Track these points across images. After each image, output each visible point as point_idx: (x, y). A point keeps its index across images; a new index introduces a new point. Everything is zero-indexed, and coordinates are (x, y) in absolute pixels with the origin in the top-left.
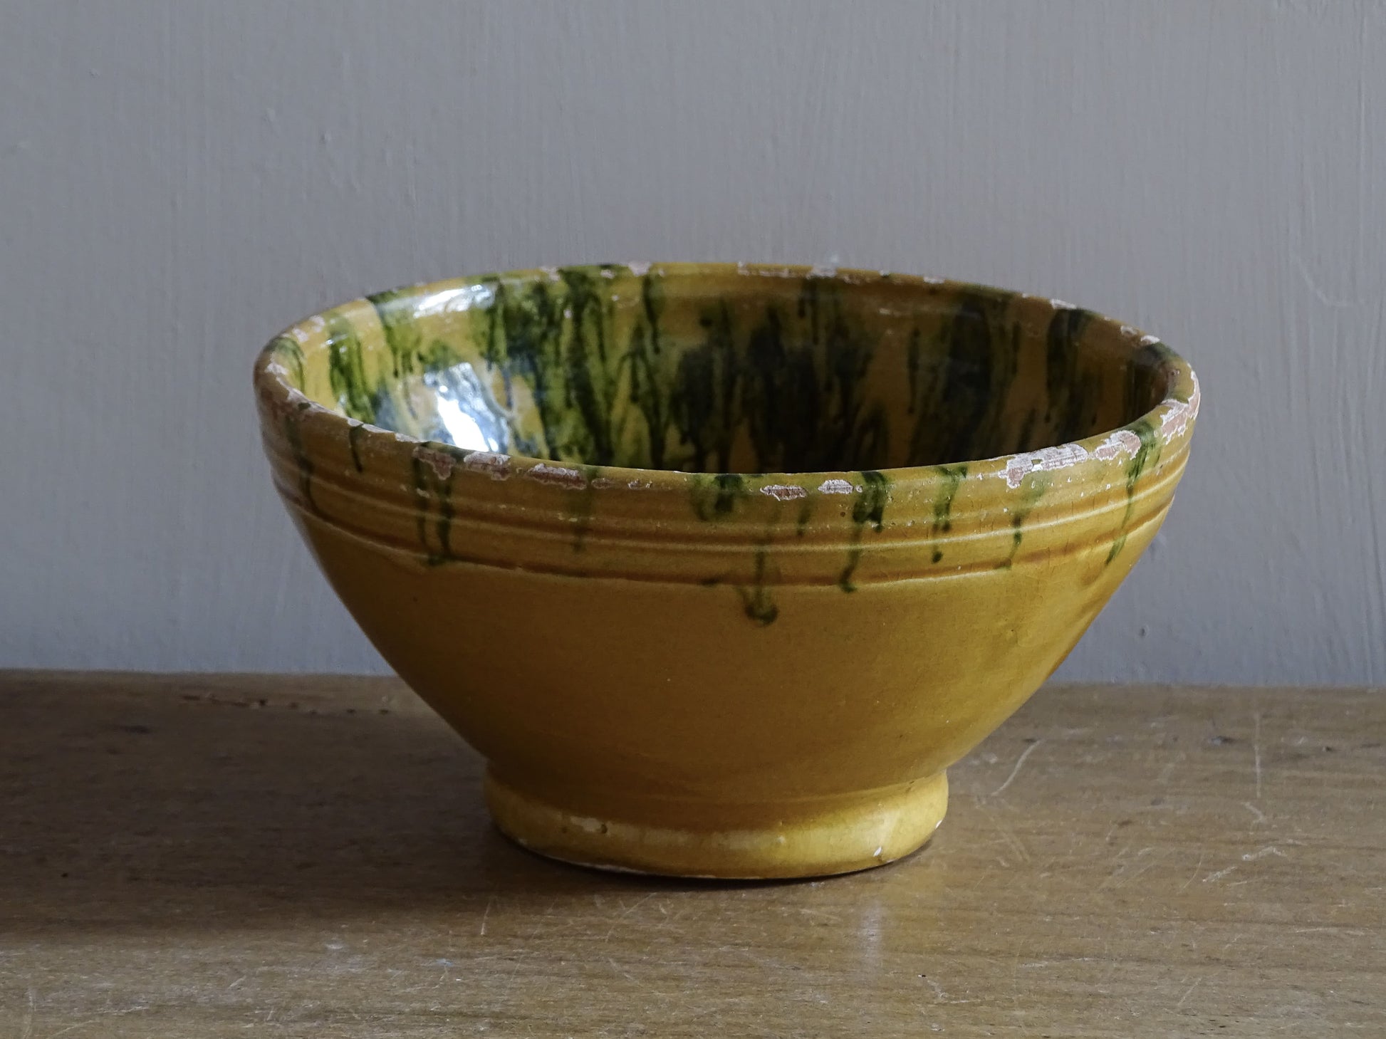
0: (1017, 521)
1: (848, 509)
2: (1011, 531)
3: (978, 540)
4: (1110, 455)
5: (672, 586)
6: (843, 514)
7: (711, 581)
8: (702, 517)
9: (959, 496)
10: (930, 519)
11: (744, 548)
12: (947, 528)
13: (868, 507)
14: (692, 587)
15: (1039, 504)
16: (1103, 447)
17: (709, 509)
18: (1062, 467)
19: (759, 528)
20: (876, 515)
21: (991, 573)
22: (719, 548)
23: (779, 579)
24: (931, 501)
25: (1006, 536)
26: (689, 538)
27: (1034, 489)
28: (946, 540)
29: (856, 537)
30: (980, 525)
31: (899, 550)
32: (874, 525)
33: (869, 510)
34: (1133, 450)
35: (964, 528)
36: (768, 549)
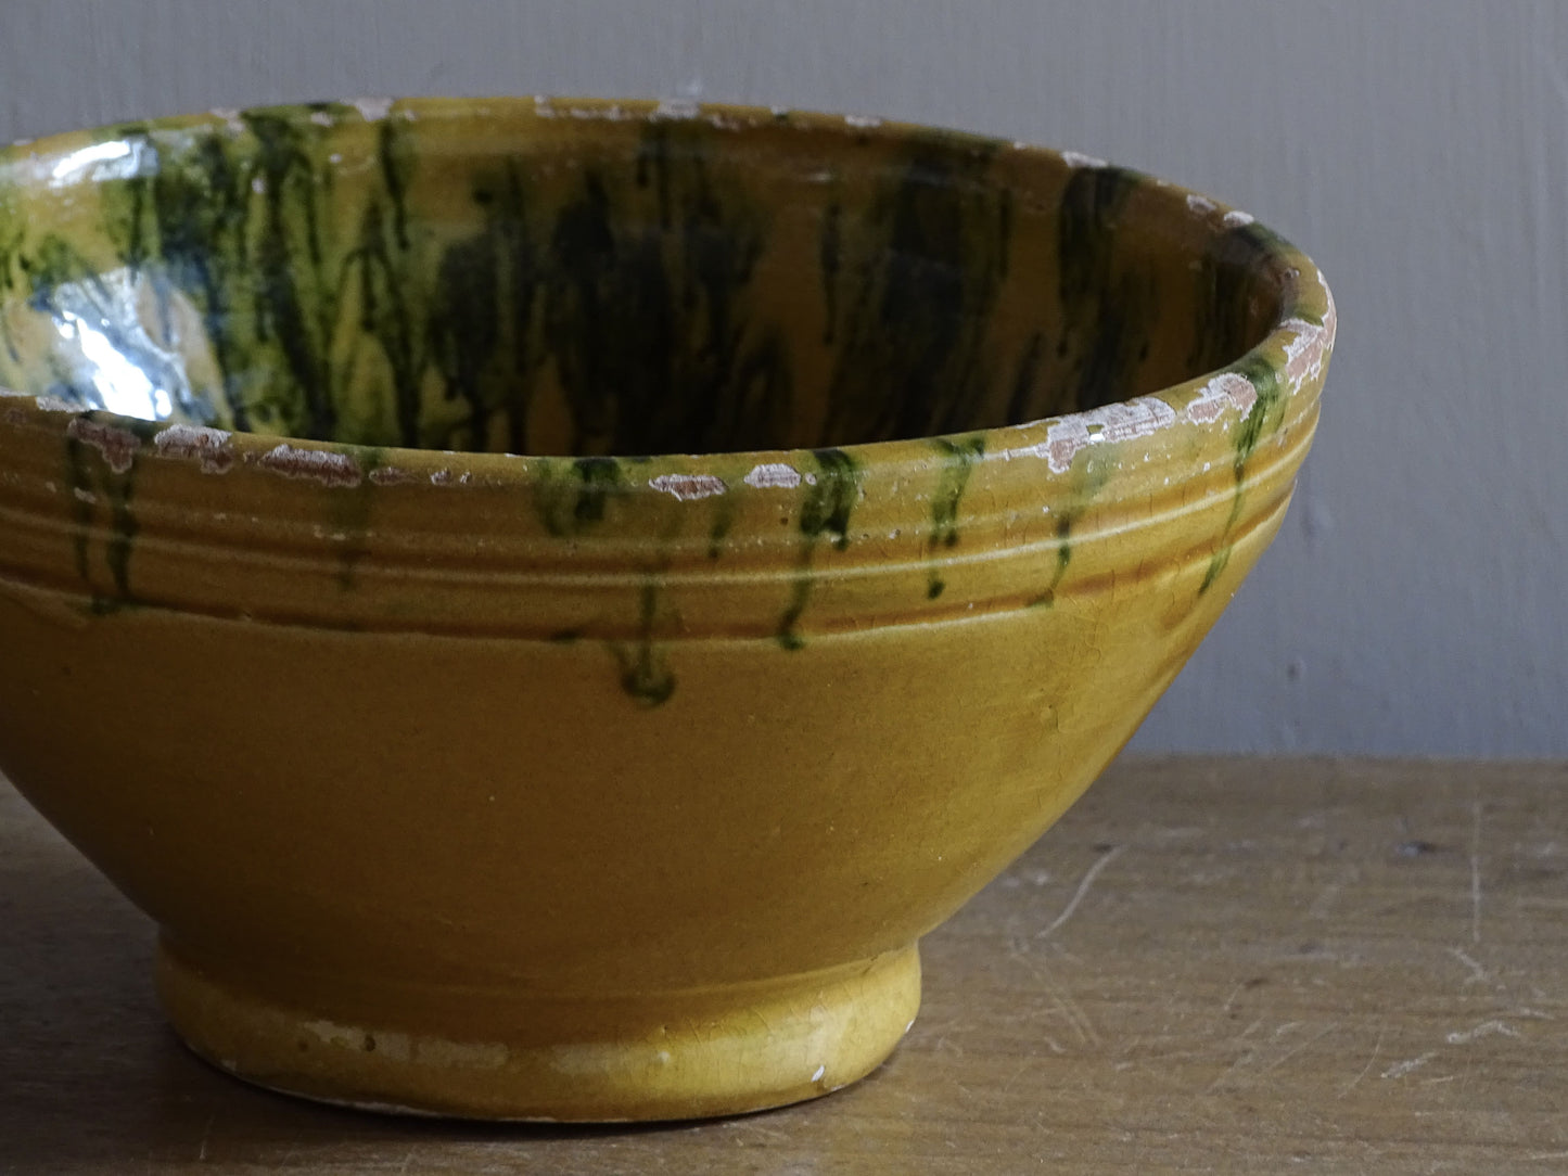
0: (1064, 526)
1: (793, 513)
2: (1053, 543)
3: (1002, 561)
4: (1211, 414)
5: (501, 644)
6: (784, 521)
7: (567, 634)
8: (554, 530)
9: (973, 487)
10: (926, 527)
11: (621, 580)
12: (952, 541)
13: (826, 508)
14: (535, 645)
15: (1099, 498)
16: (1198, 402)
17: (564, 517)
18: (1136, 436)
19: (646, 546)
20: (838, 523)
21: (1023, 613)
22: (581, 580)
23: (678, 629)
24: (925, 497)
25: (1047, 552)
26: (533, 566)
27: (1090, 473)
28: (950, 561)
29: (804, 558)
30: (1005, 535)
31: (875, 579)
32: (834, 538)
33: (827, 513)
34: (1246, 405)
35: (979, 541)
36: (661, 580)
